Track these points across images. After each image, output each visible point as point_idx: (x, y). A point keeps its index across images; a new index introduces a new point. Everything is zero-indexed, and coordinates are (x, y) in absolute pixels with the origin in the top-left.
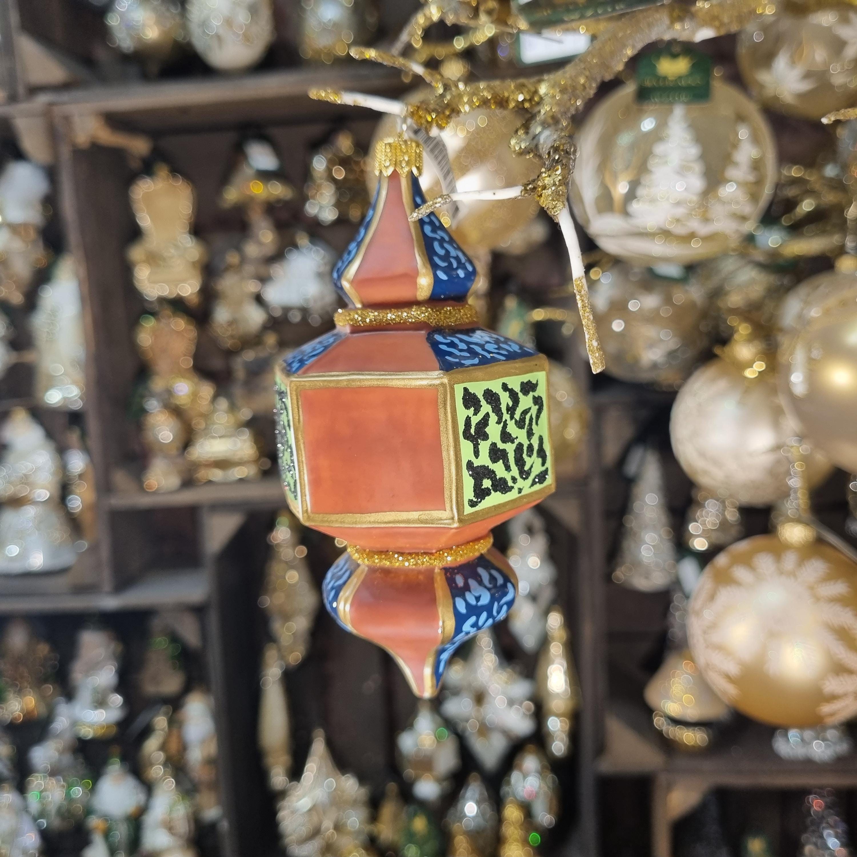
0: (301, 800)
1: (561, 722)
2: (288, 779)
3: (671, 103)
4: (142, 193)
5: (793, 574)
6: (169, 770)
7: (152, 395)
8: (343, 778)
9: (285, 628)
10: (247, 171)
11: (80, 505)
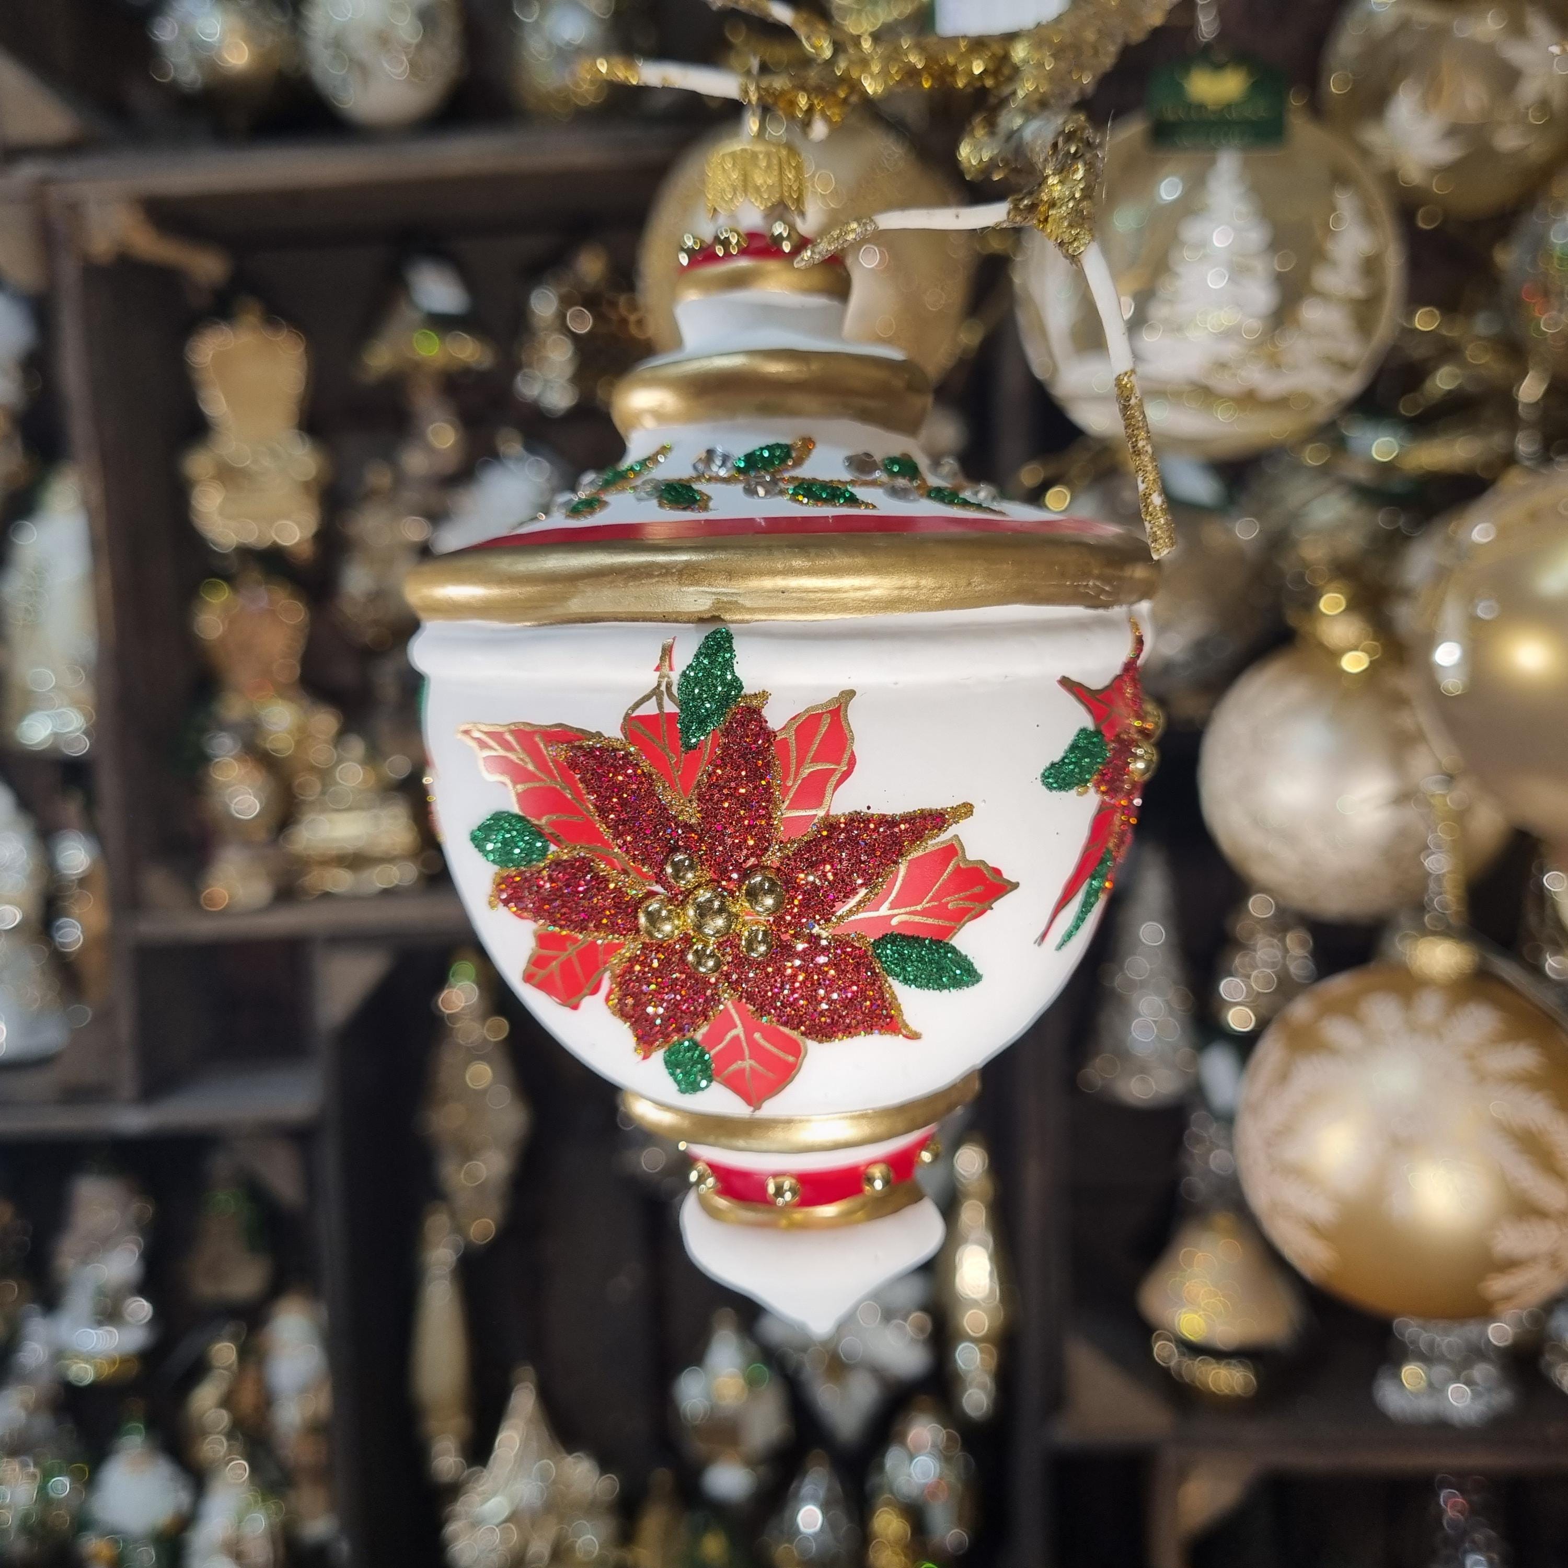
0: (489, 1499)
1: (981, 1351)
2: (464, 1462)
3: (1214, 149)
4: (211, 354)
5: (1435, 1032)
6: (238, 1445)
7: (223, 727)
8: (570, 1459)
9: (463, 1172)
10: (407, 316)
11: (79, 936)
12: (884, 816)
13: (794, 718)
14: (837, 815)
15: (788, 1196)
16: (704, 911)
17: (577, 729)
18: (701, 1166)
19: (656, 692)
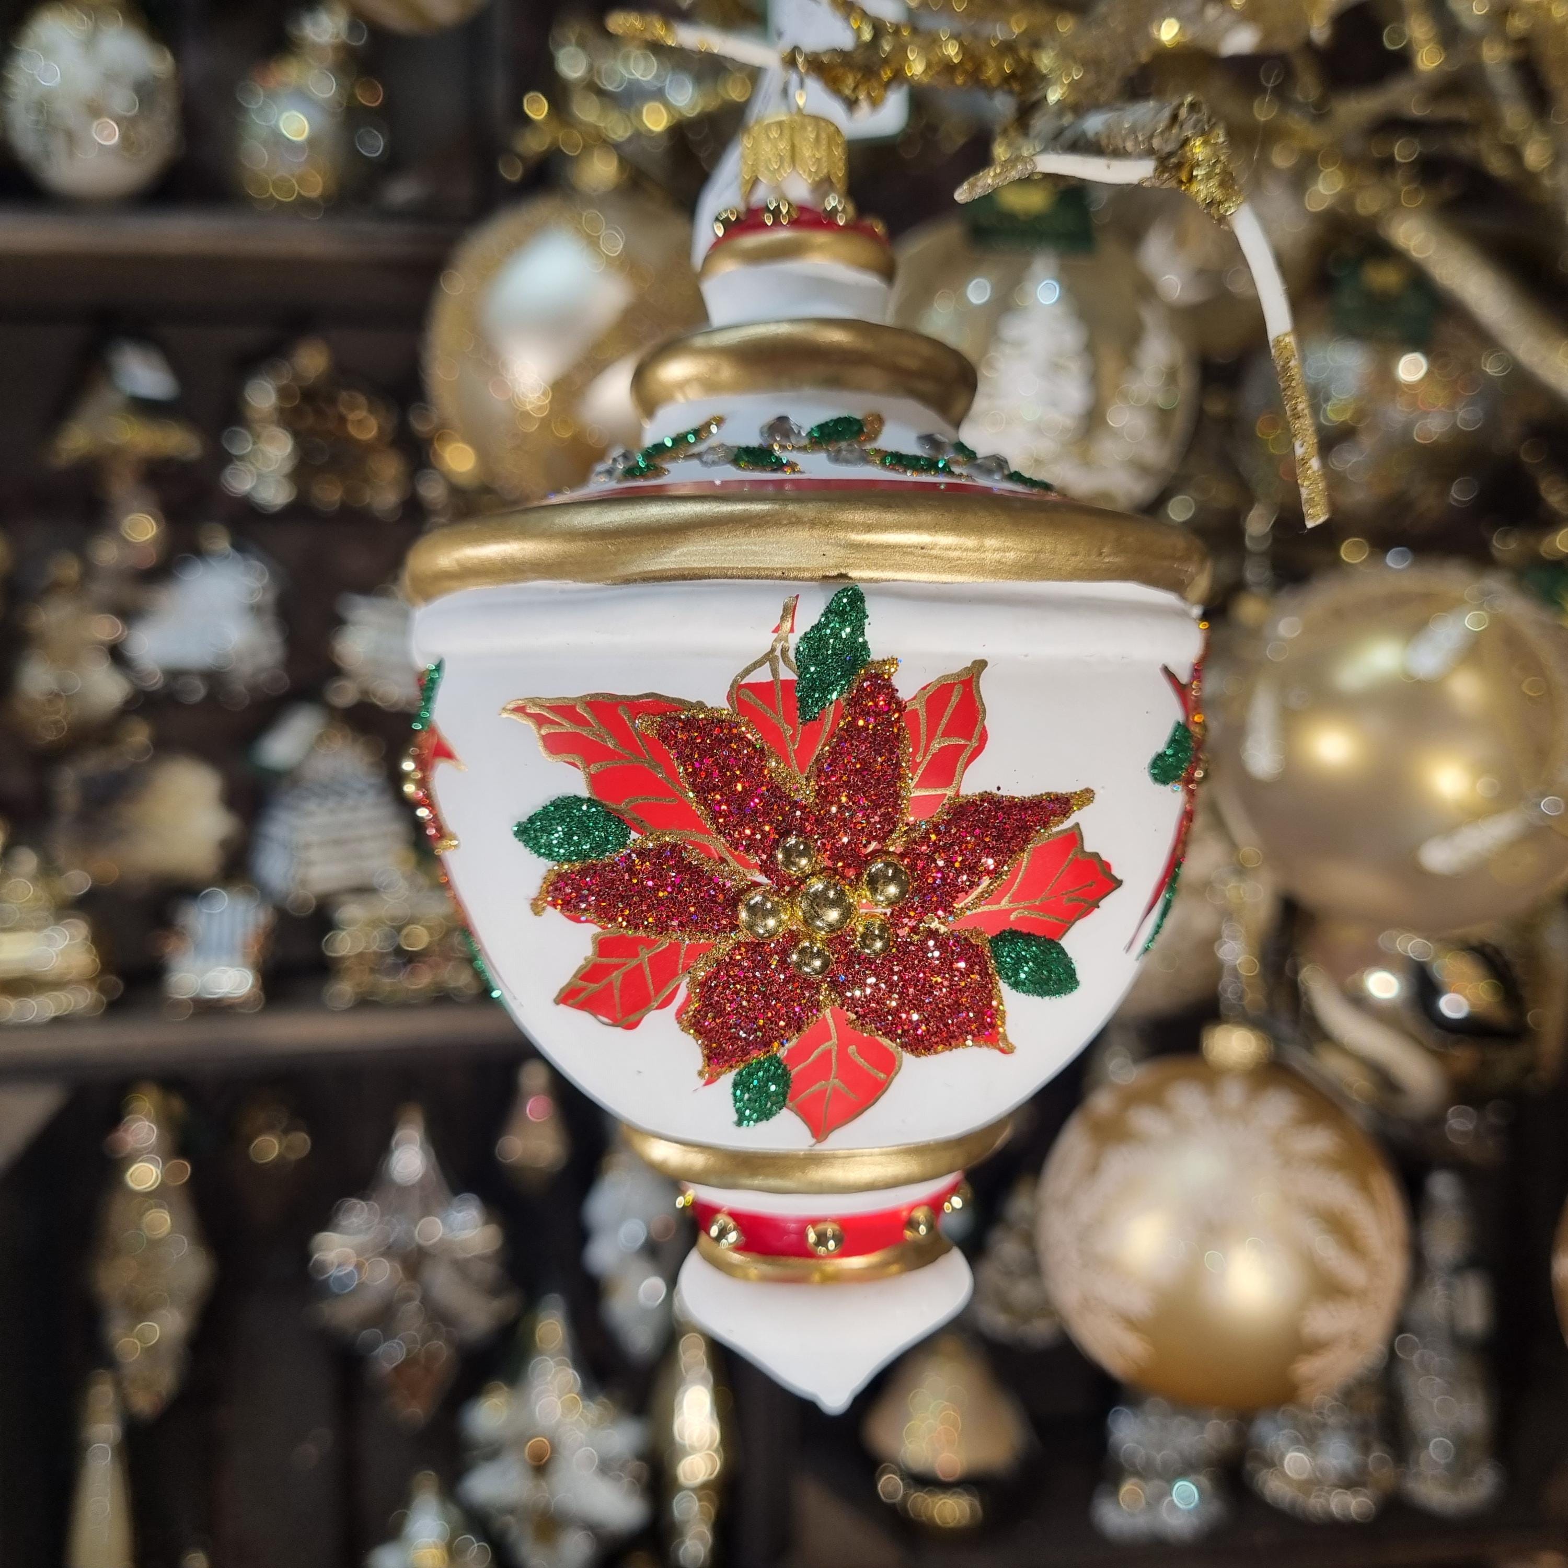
1: (700, 1499)
5: (1240, 1116)
10: (107, 398)
12: (1013, 798)
13: (924, 688)
14: (967, 795)
15: (831, 1244)
16: (819, 901)
17: (673, 699)
18: (722, 1219)
19: (769, 657)
